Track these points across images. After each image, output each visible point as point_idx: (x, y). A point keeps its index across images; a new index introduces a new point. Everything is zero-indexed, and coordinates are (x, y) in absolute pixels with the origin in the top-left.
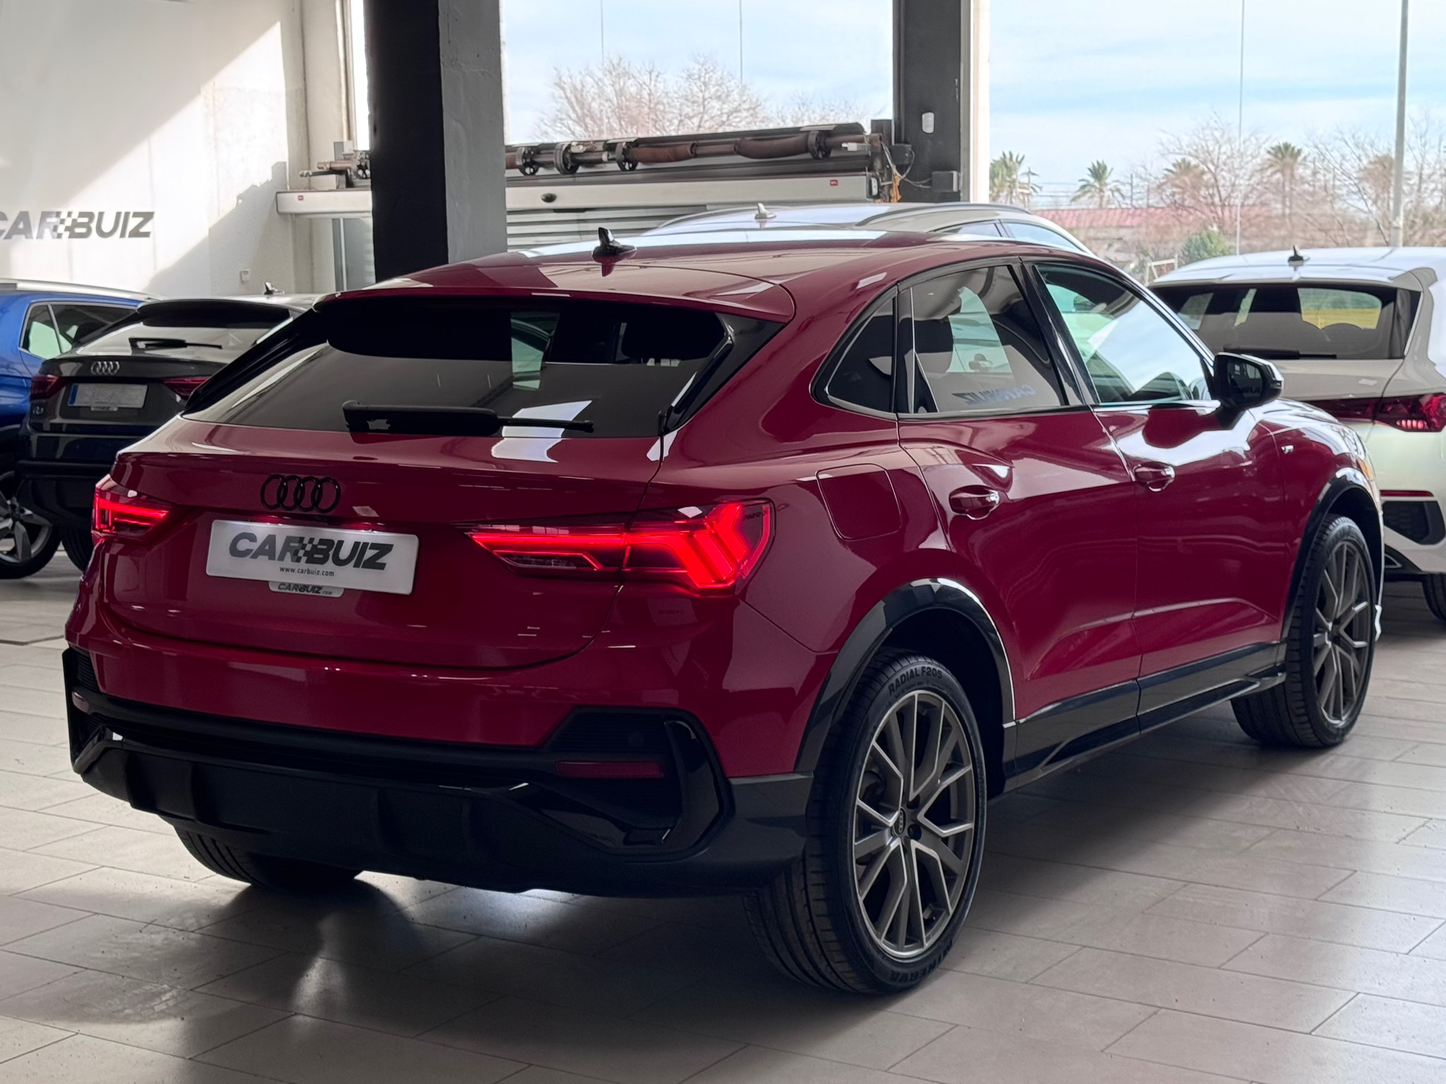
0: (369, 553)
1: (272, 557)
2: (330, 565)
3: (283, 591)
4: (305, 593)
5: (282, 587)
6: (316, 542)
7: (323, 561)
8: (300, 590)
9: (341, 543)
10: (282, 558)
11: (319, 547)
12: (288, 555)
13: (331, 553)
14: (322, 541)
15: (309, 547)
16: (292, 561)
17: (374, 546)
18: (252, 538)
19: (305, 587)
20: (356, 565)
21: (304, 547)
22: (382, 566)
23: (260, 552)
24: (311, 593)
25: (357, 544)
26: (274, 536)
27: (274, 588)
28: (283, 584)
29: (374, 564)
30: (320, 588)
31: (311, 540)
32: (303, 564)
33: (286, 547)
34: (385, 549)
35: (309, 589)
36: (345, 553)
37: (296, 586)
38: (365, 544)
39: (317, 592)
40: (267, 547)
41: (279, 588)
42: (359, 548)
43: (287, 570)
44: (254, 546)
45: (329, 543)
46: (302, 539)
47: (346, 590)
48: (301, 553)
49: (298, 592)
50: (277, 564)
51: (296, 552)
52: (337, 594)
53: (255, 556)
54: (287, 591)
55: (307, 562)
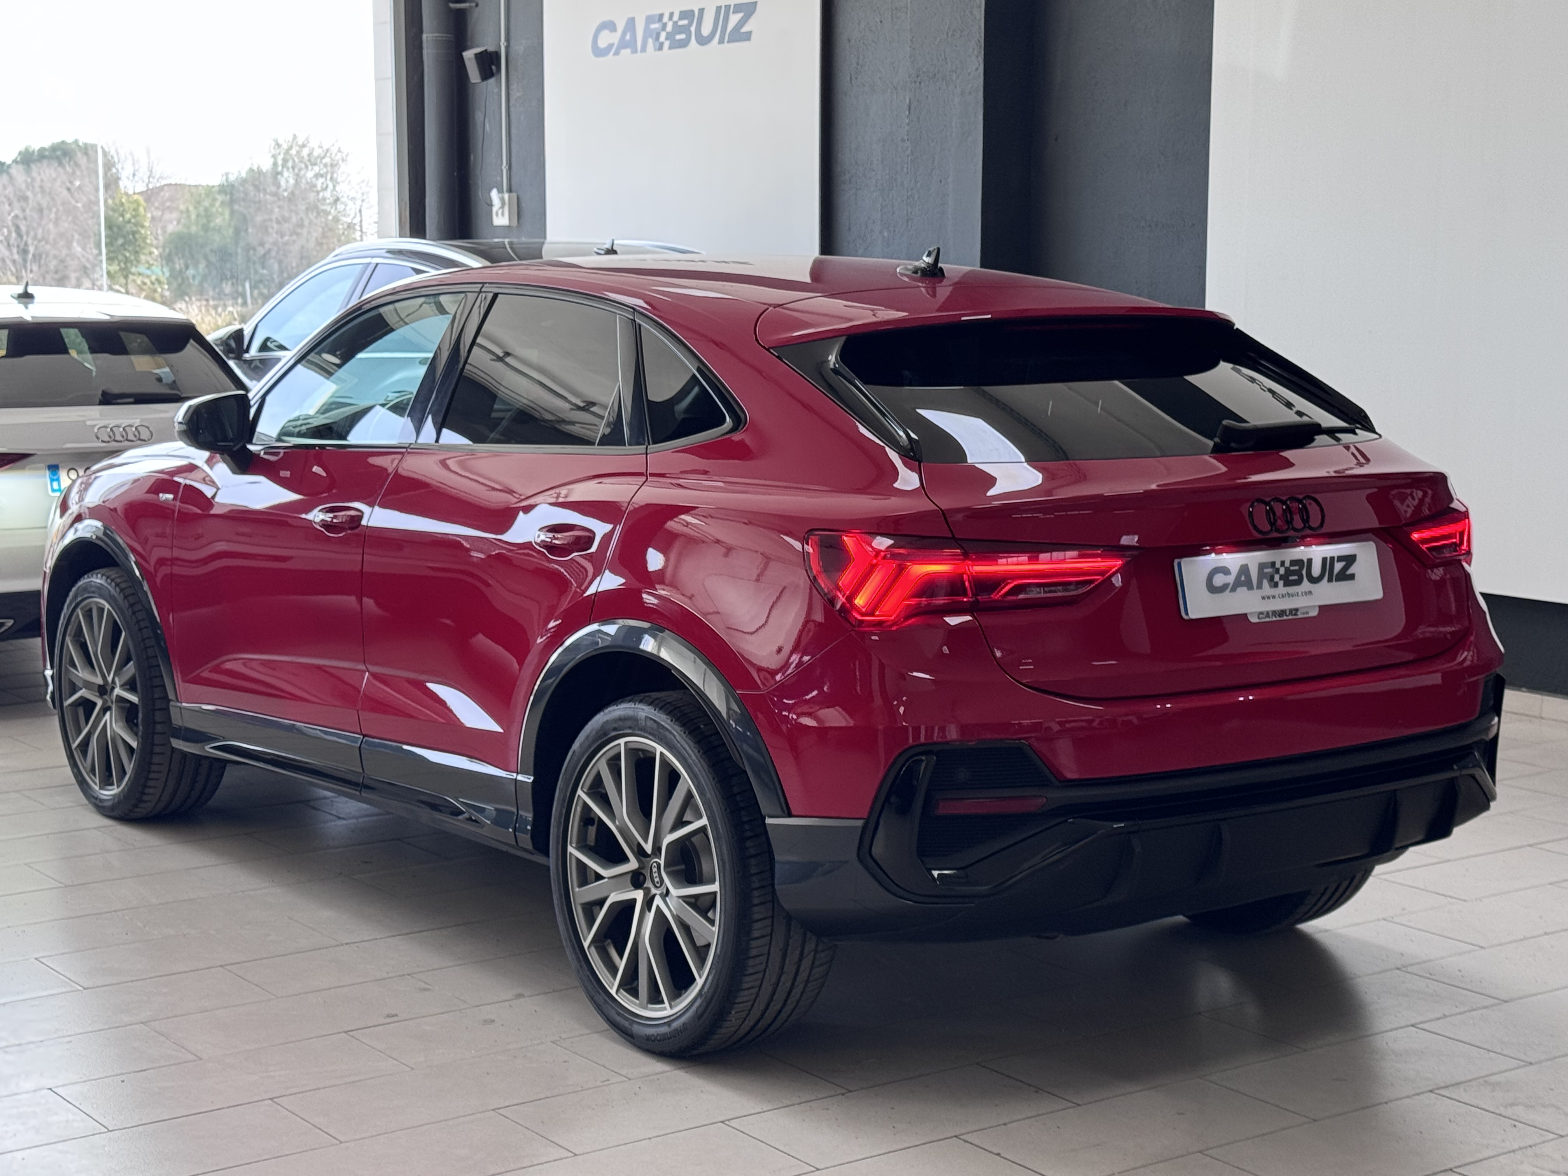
0: (1338, 566)
1: (1250, 587)
2: (1306, 585)
3: (1263, 620)
4: (1285, 618)
5: (1261, 616)
6: (1287, 564)
7: (1299, 582)
8: (1279, 616)
9: (1310, 561)
10: (1260, 586)
11: (1292, 568)
12: (1265, 583)
13: (1304, 572)
14: (1293, 563)
15: (1282, 571)
16: (1271, 587)
17: (1340, 559)
18: (1225, 571)
19: (1282, 613)
20: (1330, 580)
21: (1277, 571)
22: (1352, 577)
23: (1237, 584)
24: (1290, 617)
25: (1324, 560)
26: (1247, 565)
27: (1254, 619)
28: (1262, 613)
29: (1345, 576)
30: (1297, 610)
31: (1283, 563)
32: (1281, 589)
33: (1261, 575)
34: (1350, 560)
35: (1288, 613)
36: (1316, 570)
37: (1274, 613)
38: (1332, 558)
39: (1295, 614)
40: (1243, 578)
41: (1259, 618)
42: (1327, 563)
43: (1268, 598)
44: (1230, 579)
45: (1299, 562)
46: (1273, 564)
47: (1320, 607)
48: (1277, 578)
49: (1278, 618)
50: (1256, 594)
51: (1271, 579)
52: (1314, 613)
53: (1233, 590)
54: (1267, 620)
55: (1285, 585)
